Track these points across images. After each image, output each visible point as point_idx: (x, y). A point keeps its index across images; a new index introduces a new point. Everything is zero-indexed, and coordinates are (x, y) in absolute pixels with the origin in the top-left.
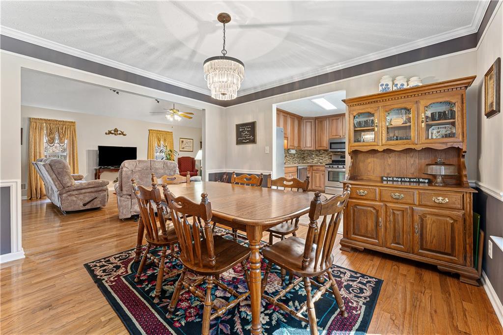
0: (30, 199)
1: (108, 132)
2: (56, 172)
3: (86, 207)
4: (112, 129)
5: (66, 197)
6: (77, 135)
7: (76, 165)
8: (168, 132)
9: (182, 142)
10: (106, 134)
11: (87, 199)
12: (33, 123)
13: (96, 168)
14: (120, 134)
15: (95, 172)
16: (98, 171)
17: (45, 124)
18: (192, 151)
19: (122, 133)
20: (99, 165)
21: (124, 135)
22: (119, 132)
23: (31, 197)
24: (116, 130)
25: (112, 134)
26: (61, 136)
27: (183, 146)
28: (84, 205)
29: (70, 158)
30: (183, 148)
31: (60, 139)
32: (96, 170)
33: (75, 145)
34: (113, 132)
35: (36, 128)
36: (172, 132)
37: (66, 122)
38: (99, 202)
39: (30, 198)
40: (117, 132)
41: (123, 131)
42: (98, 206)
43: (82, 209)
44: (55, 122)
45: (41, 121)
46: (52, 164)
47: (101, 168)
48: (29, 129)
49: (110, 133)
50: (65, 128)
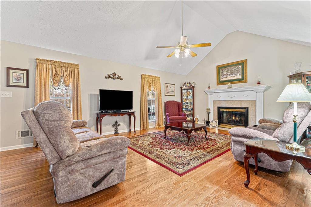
0: (36, 147)
1: (107, 76)
2: (46, 129)
3: (97, 188)
4: (111, 73)
5: (65, 176)
6: (80, 78)
7: (79, 109)
8: (157, 77)
9: (167, 87)
10: (106, 78)
11: (99, 175)
12: (38, 64)
13: (97, 112)
14: (118, 78)
15: (96, 116)
16: (99, 116)
17: (50, 66)
18: (174, 96)
19: (119, 78)
20: (101, 110)
21: (122, 79)
22: (117, 76)
23: (37, 145)
24: (114, 74)
25: (111, 78)
26: (66, 79)
27: (168, 91)
28: (95, 185)
29: (74, 102)
30: (168, 93)
31: (65, 82)
32: (97, 114)
33: (79, 88)
34: (111, 76)
35: (41, 70)
36: (159, 78)
37: (70, 64)
38: (116, 177)
39: (35, 145)
40: (115, 76)
41: (120, 76)
42: (115, 183)
43: (91, 193)
44: (60, 64)
45: (46, 62)
46: (39, 111)
47: (102, 112)
48: (36, 71)
49: (109, 77)
50: (70, 70)
